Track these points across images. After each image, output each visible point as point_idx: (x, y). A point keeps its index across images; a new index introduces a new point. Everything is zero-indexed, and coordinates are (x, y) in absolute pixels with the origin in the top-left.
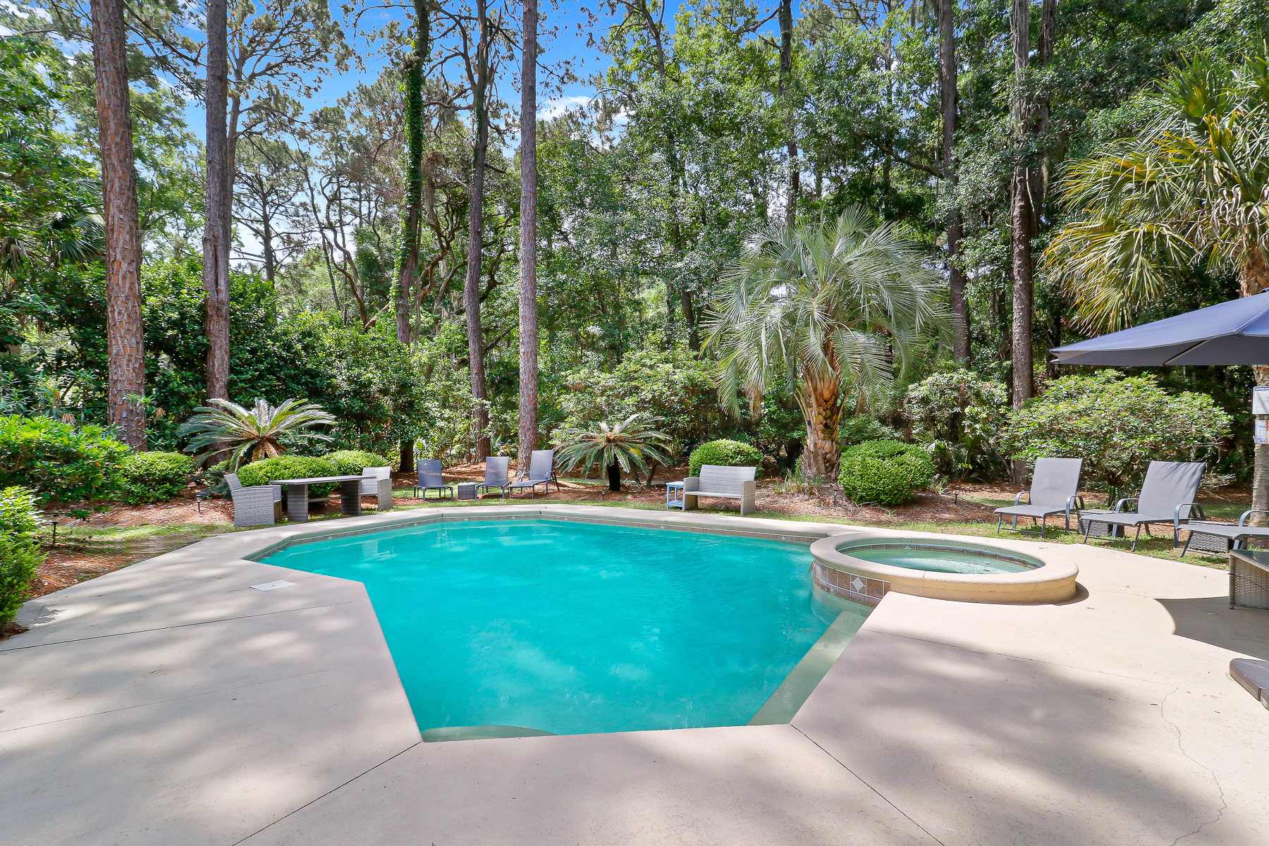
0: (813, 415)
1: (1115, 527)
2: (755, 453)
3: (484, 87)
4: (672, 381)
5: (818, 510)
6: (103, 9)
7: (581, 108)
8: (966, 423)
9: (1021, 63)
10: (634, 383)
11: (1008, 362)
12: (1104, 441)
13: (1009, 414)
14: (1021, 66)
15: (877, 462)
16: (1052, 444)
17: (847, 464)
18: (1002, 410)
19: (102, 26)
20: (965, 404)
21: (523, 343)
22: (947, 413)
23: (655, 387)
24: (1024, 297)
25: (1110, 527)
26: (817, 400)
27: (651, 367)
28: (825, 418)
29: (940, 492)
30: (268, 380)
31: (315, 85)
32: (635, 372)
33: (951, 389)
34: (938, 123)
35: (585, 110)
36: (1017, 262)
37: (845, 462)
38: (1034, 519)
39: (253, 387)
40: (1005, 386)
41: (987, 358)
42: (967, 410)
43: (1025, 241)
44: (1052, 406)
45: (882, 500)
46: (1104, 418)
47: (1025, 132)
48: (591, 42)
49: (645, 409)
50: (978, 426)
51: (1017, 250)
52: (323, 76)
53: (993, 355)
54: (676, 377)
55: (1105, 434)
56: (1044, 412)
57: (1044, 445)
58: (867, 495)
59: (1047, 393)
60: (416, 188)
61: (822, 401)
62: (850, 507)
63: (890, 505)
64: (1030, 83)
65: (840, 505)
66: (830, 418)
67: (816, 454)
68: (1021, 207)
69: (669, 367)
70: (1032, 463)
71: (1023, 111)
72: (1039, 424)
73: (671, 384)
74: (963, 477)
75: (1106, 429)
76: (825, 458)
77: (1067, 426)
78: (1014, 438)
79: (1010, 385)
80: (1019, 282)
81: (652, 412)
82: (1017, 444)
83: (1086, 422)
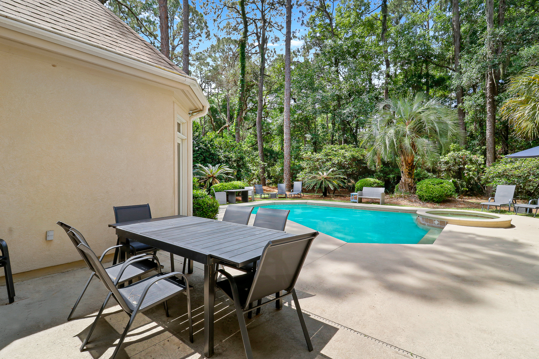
0: (404, 169)
1: (528, 209)
2: (381, 183)
3: (264, 45)
4: (345, 156)
5: (408, 203)
6: (165, 40)
7: (298, 49)
8: (465, 172)
9: (490, 26)
10: (329, 157)
11: (484, 147)
12: (526, 179)
13: (486, 169)
14: (490, 28)
15: (432, 186)
16: (504, 180)
17: (419, 187)
18: (482, 166)
19: (164, 46)
20: (465, 164)
21: (285, 143)
22: (457, 167)
23: (339, 159)
24: (491, 120)
25: (527, 209)
26: (406, 163)
27: (336, 151)
28: (409, 170)
29: (457, 198)
30: (201, 157)
31: (197, 46)
32: (330, 153)
33: (459, 158)
34: (452, 48)
35: (300, 49)
36: (488, 106)
37: (418, 186)
38: (496, 207)
39: (197, 160)
40: (483, 157)
41: (474, 145)
42: (466, 166)
43: (492, 97)
44: (504, 166)
45: (434, 200)
46: (525, 170)
47: (492, 54)
48: (303, 23)
49: (334, 167)
50: (471, 173)
51: (488, 101)
52: (200, 43)
53: (477, 144)
54: (346, 155)
55: (526, 176)
56: (500, 168)
57: (501, 181)
58: (428, 198)
59: (502, 160)
60: (243, 86)
61: (407, 164)
62: (421, 203)
63: (437, 202)
64: (494, 35)
65: (417, 202)
66: (411, 170)
67: (405, 184)
68: (490, 84)
69: (343, 151)
70: (495, 187)
71: (491, 45)
72: (498, 173)
73: (345, 157)
74: (464, 194)
75: (526, 174)
76: (409, 185)
77: (510, 173)
78: (488, 178)
79: (485, 156)
80: (489, 114)
81: (337, 168)
82: (489, 180)
83: (518, 172)
